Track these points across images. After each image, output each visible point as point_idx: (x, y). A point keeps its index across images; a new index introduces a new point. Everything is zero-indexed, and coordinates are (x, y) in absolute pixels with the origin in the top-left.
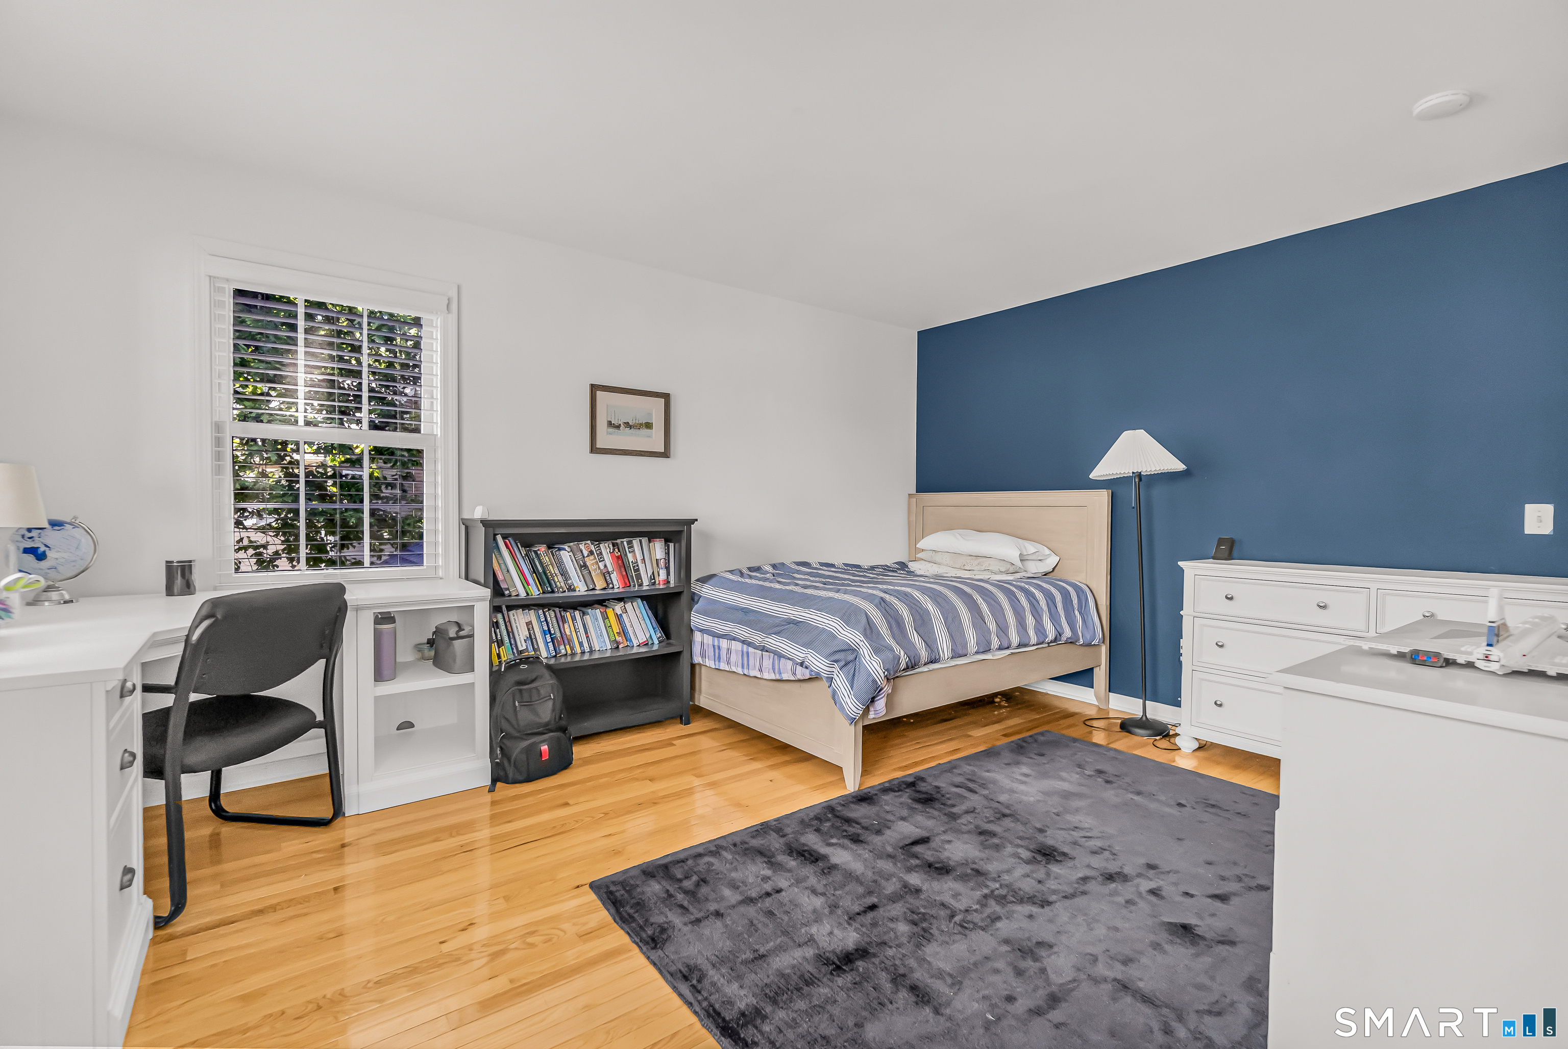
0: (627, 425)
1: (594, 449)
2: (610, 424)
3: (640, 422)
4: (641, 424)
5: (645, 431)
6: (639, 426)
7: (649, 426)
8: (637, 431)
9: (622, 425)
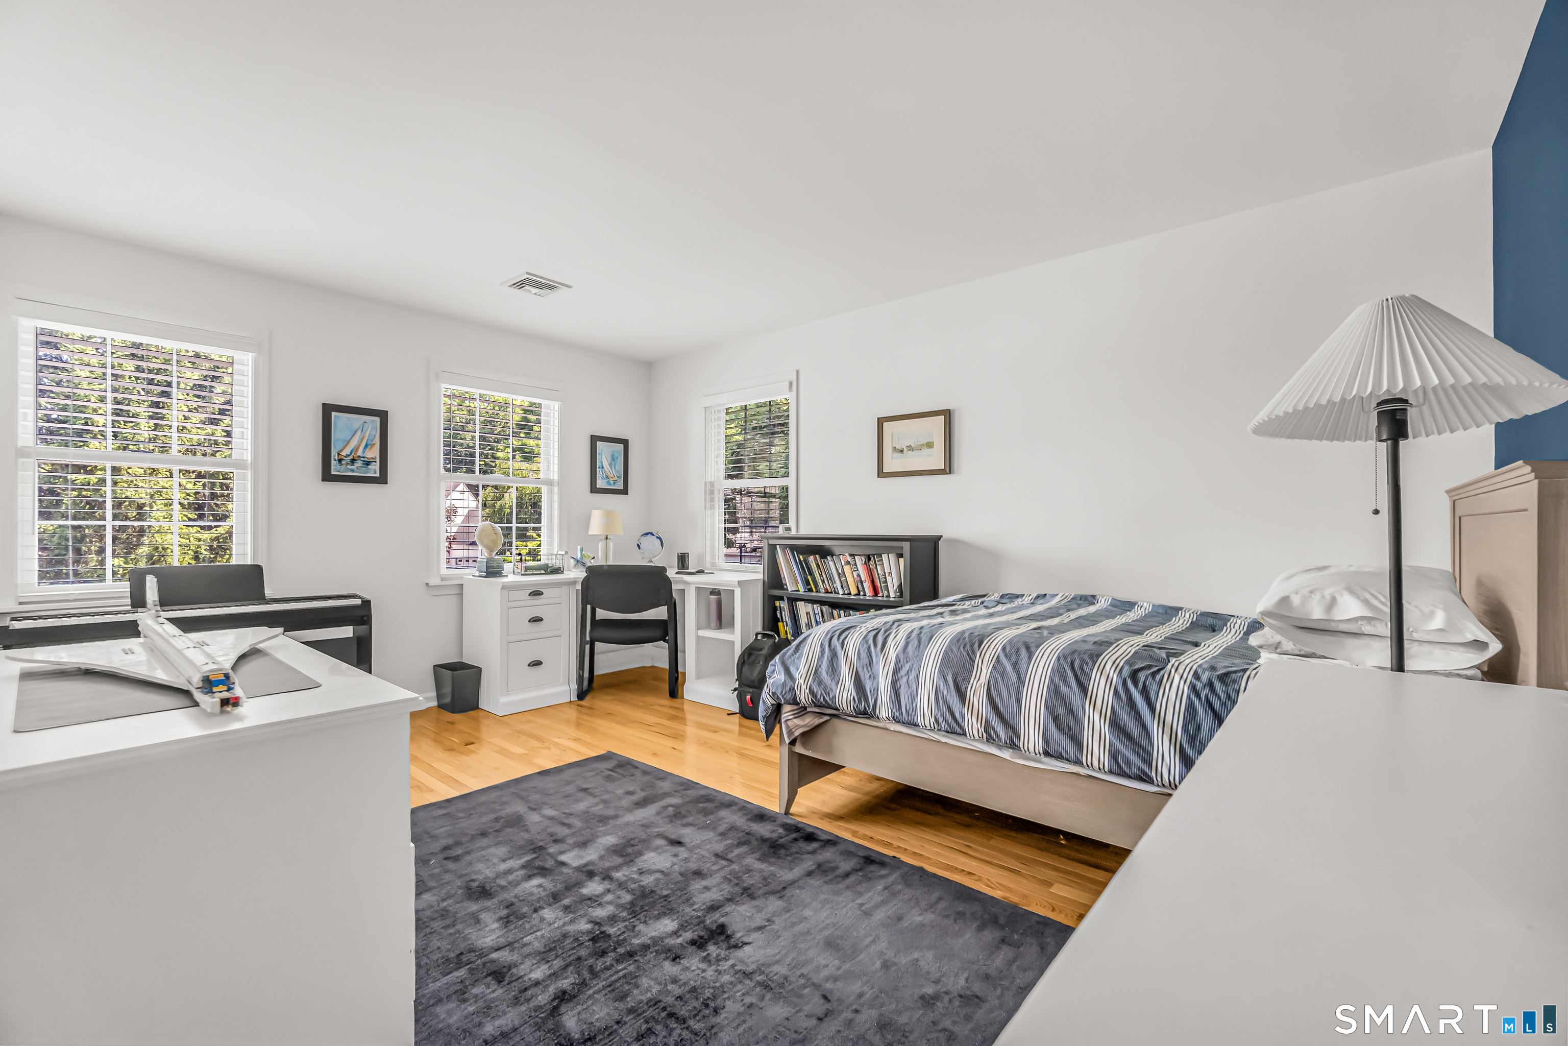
0: (910, 448)
1: (881, 473)
2: (895, 449)
3: (922, 443)
4: (922, 445)
5: (926, 451)
6: (919, 448)
7: (930, 445)
8: (919, 452)
9: (905, 449)
